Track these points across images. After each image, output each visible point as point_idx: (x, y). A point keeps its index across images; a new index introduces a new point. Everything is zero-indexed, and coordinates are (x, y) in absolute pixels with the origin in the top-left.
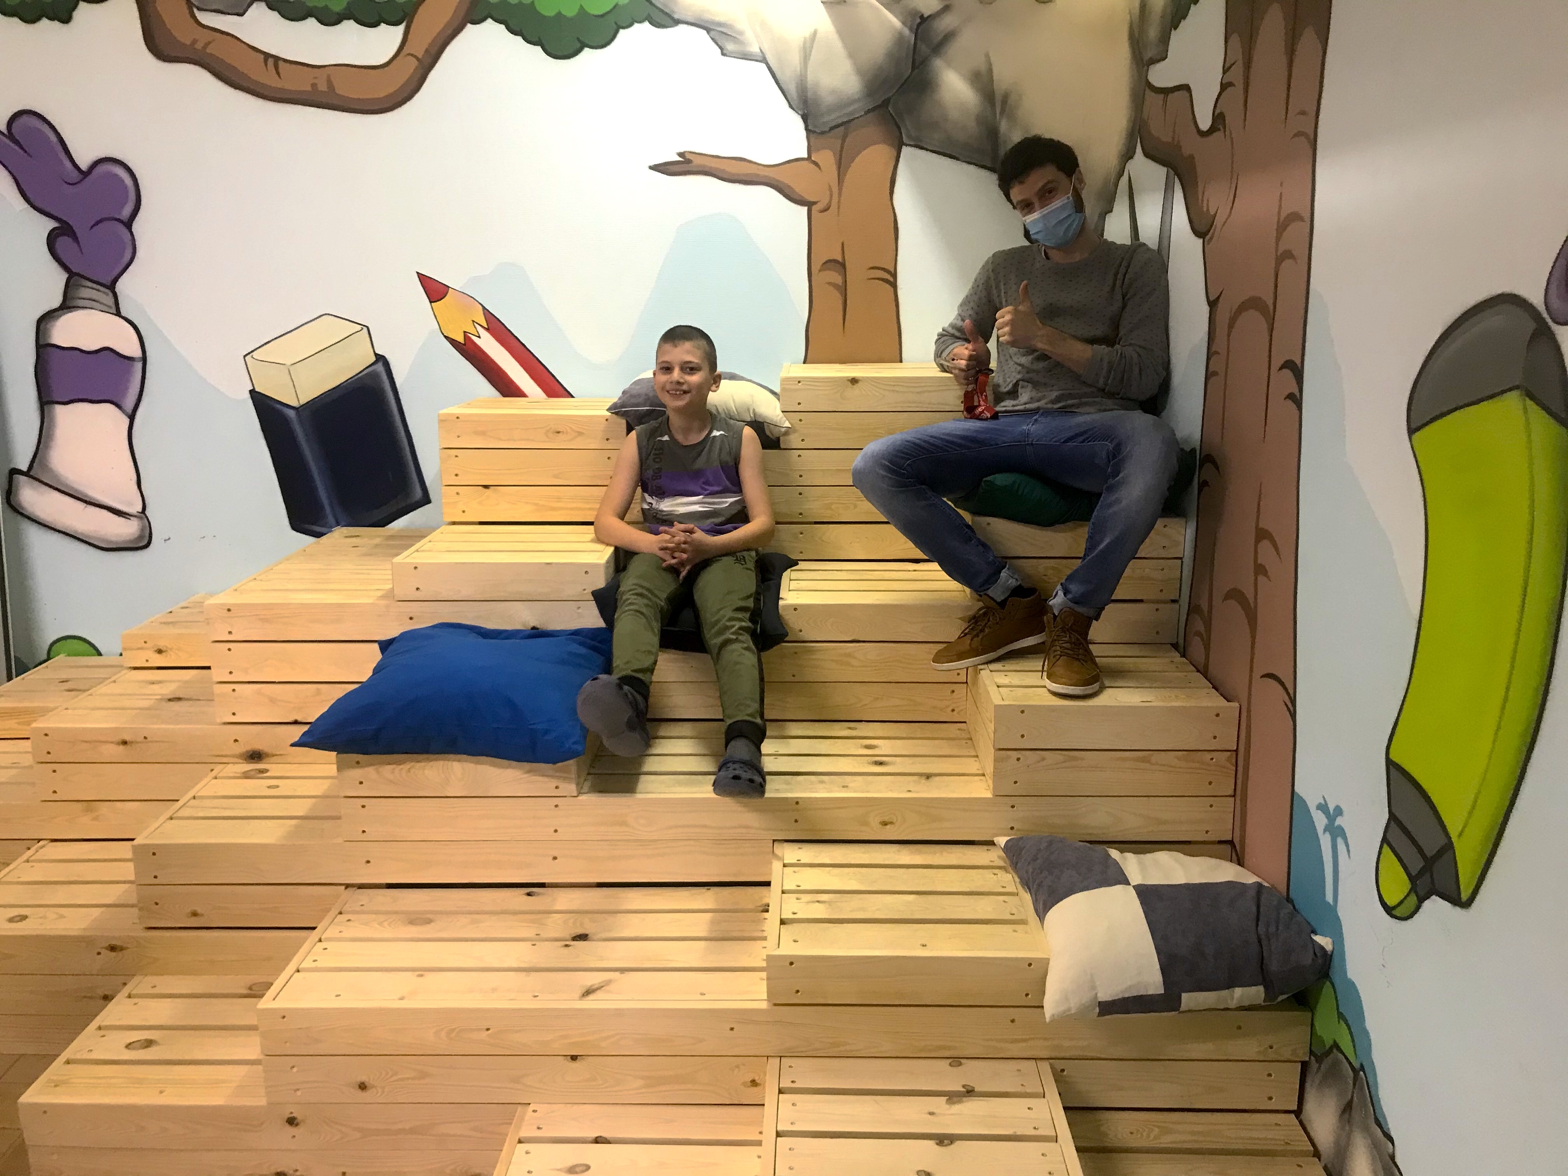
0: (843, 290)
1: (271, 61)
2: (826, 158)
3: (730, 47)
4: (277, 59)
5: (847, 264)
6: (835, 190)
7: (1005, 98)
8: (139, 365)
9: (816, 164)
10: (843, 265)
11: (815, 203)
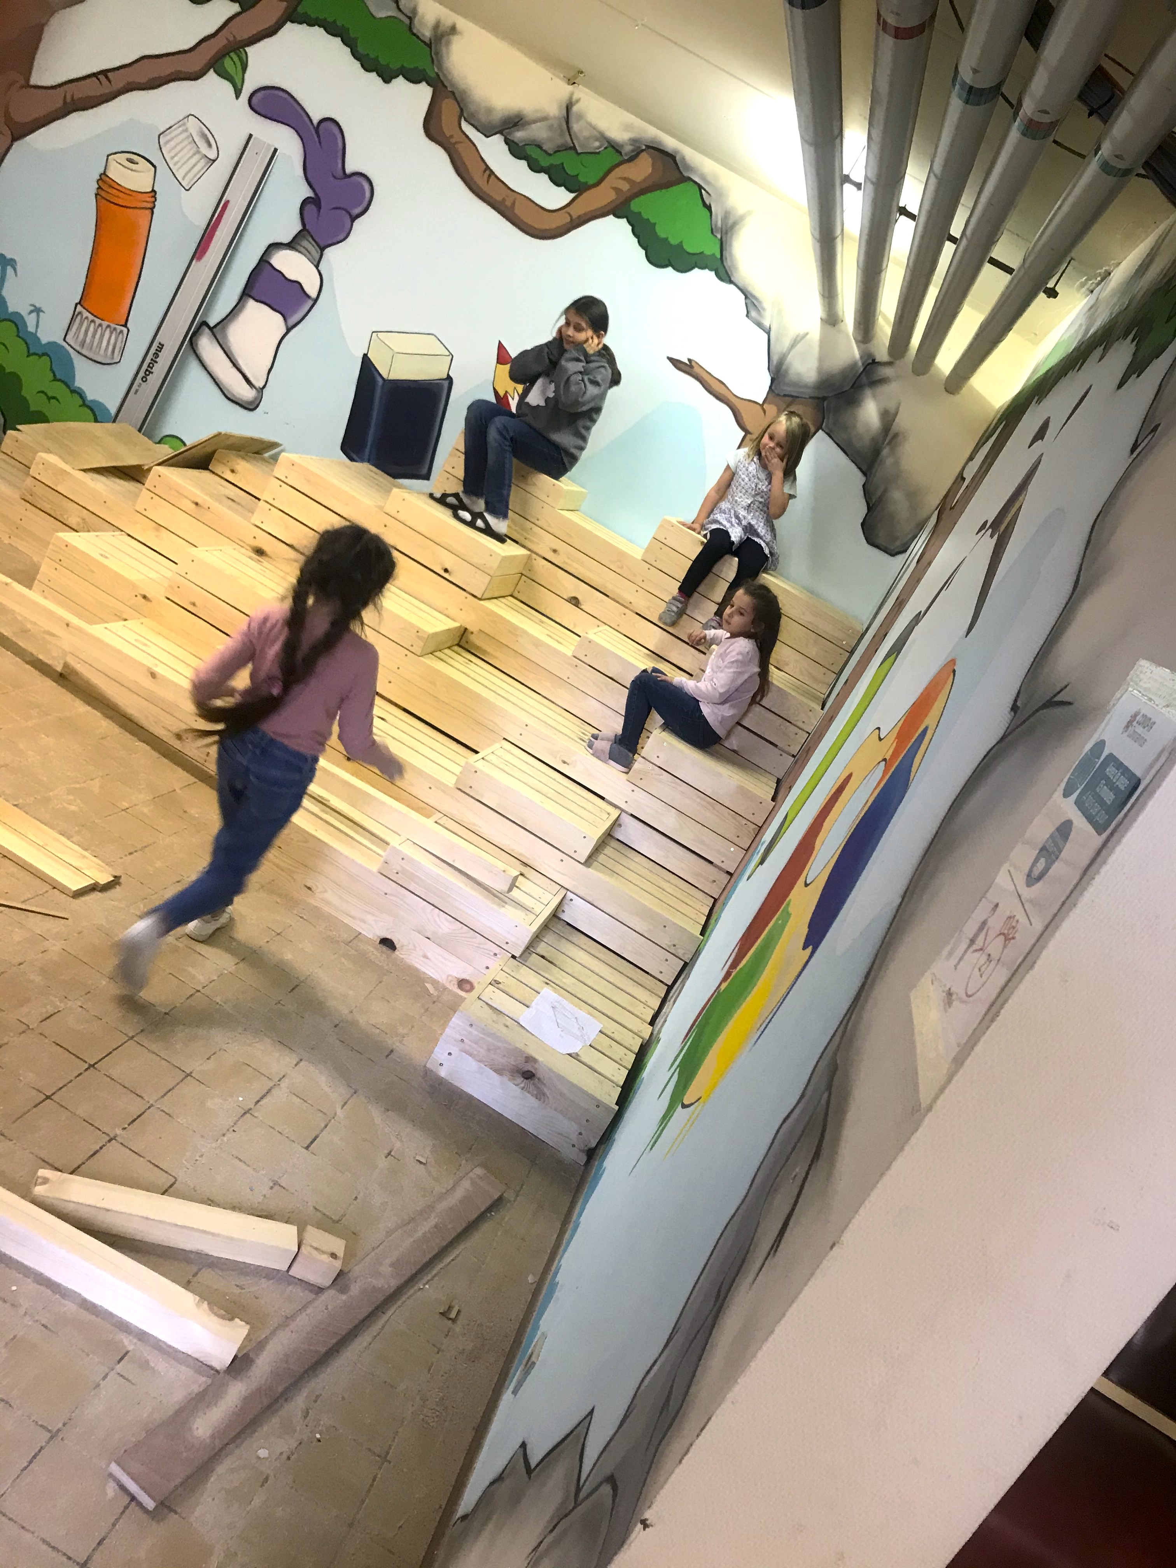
1: (488, 172)
2: (770, 409)
3: (753, 314)
4: (492, 173)
7: (896, 435)
8: (310, 303)
9: (764, 410)
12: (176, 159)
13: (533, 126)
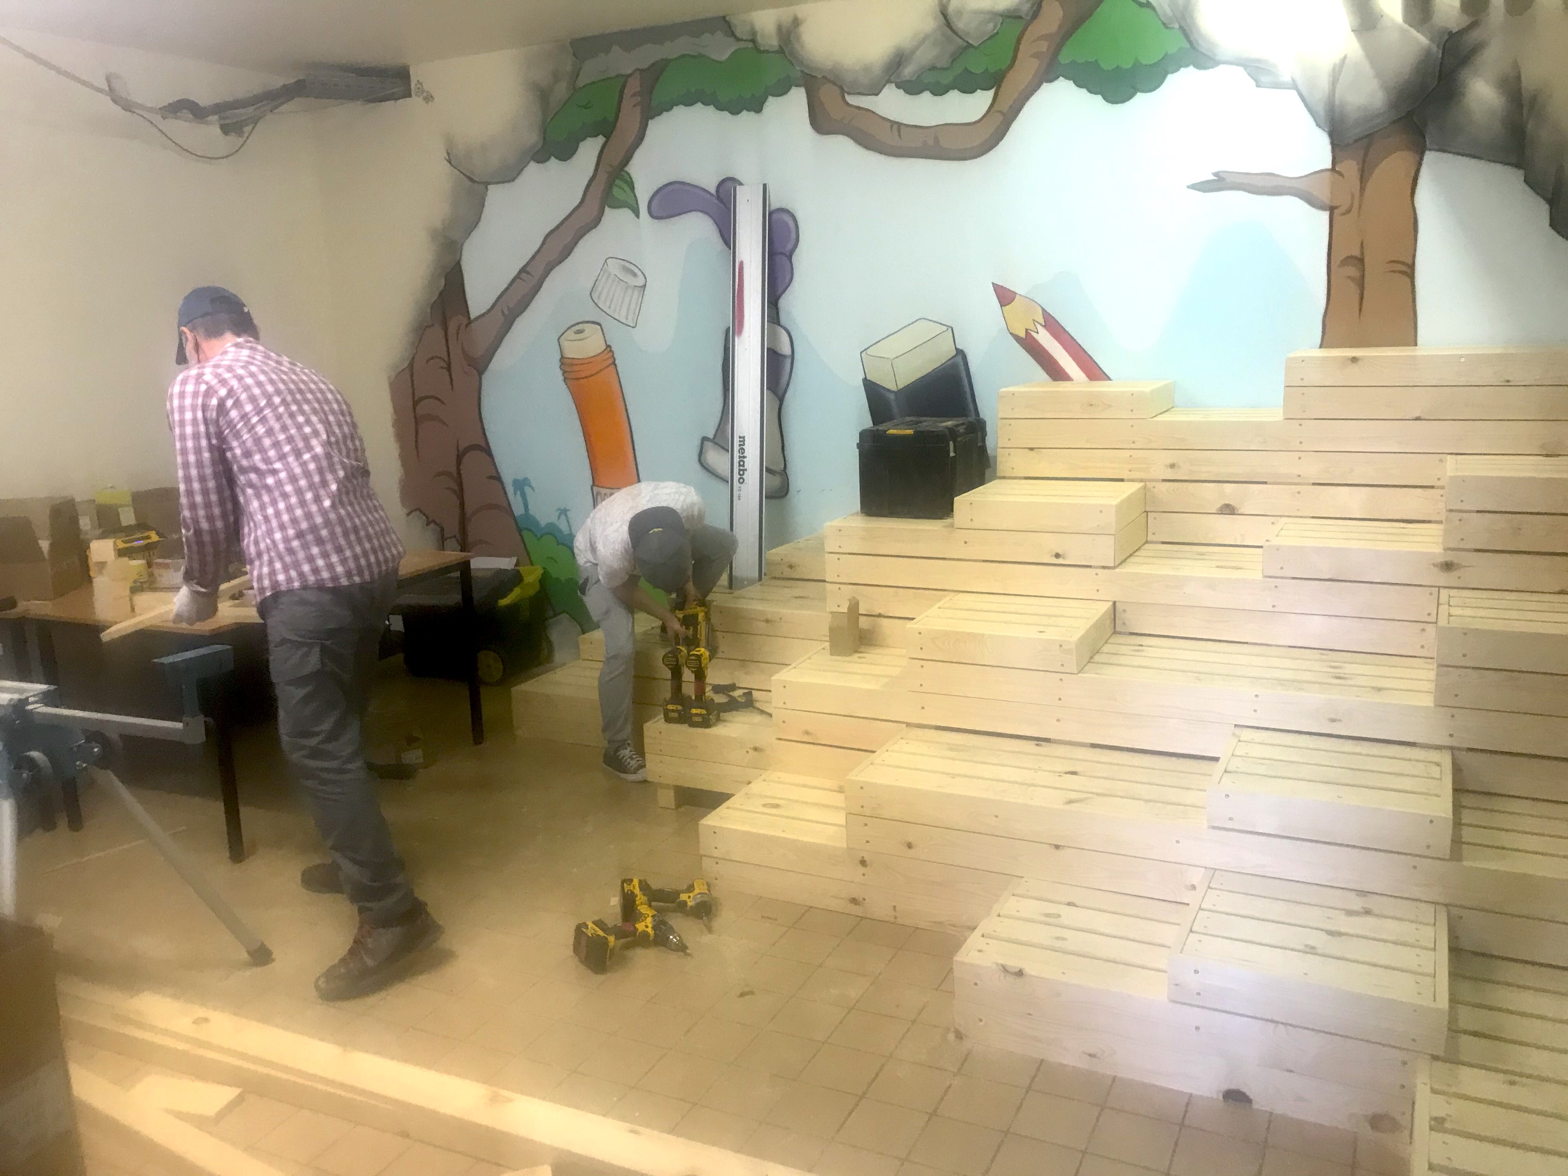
0: (1361, 283)
1: (895, 127)
2: (1350, 167)
3: (1264, 79)
4: (899, 125)
5: (1366, 260)
6: (1357, 195)
7: (1534, 99)
8: (788, 361)
9: (1340, 174)
10: (1361, 260)
11: (1336, 207)
12: (612, 307)
13: (918, 53)
